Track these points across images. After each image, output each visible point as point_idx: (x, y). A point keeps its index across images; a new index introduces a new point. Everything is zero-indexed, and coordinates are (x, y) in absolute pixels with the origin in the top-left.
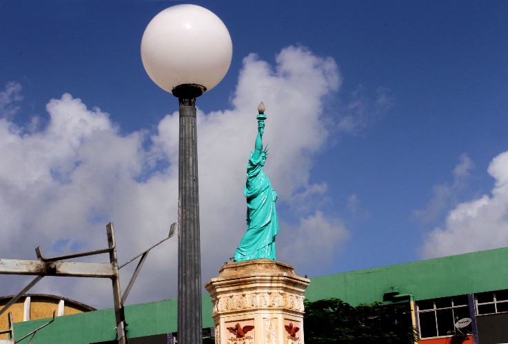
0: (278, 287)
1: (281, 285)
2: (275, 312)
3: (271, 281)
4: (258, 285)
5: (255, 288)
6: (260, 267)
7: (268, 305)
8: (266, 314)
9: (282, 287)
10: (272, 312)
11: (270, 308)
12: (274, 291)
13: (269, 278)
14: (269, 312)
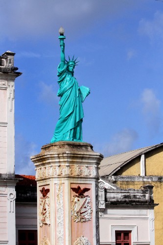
0: (64, 161)
1: (66, 160)
2: (62, 179)
3: (59, 157)
4: (50, 161)
5: (49, 163)
6: (56, 148)
7: (58, 174)
8: (56, 181)
9: (67, 161)
10: (60, 179)
11: (59, 176)
12: (62, 164)
13: (57, 156)
14: (59, 179)
